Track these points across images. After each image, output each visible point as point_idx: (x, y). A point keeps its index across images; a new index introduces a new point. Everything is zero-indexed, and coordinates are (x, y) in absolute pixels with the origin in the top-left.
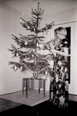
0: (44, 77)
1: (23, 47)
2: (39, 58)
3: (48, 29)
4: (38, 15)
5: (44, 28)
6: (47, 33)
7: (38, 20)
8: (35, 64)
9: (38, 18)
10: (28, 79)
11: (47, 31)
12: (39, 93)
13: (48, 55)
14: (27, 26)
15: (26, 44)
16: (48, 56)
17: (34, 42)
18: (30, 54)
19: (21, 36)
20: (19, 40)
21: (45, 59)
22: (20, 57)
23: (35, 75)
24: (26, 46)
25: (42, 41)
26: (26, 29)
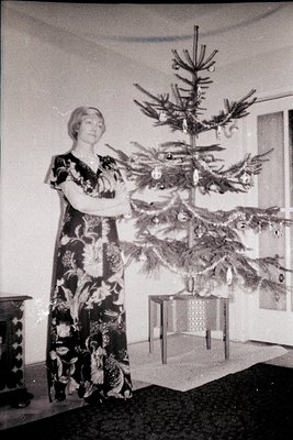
0: (222, 291)
1: (147, 187)
2: (202, 224)
3: (233, 117)
4: (194, 70)
5: (217, 114)
6: (229, 133)
7: (195, 88)
8: (191, 246)
9: (197, 81)
10: (167, 298)
11: (230, 124)
12: (208, 347)
13: (234, 211)
14: (158, 112)
15: (156, 174)
16: (236, 215)
17: (185, 166)
18: (170, 210)
19: (137, 150)
20: (133, 161)
21: (225, 225)
22: (136, 220)
23: (191, 282)
24: (157, 181)
25: (213, 160)
26: (156, 120)
